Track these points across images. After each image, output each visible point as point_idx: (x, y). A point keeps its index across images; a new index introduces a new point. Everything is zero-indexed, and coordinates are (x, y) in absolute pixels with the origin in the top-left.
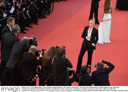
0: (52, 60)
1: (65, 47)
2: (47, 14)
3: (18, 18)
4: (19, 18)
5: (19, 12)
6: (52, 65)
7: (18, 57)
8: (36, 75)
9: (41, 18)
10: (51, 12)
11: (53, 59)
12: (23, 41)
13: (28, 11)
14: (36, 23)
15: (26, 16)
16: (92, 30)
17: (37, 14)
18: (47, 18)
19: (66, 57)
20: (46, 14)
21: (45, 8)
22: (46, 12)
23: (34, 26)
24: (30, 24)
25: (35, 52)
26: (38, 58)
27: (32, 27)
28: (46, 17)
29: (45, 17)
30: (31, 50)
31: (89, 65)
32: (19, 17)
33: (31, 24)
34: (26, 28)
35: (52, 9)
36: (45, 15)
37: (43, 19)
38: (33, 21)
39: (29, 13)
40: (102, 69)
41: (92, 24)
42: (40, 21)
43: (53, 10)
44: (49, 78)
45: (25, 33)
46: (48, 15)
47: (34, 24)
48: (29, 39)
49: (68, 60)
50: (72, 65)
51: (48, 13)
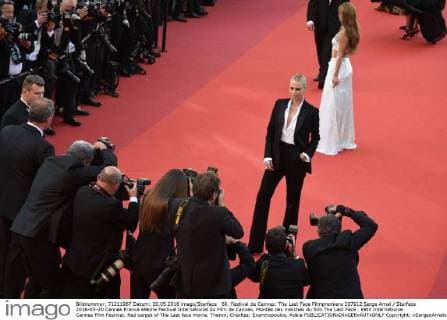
0: (176, 213)
1: (216, 171)
2: (147, 60)
3: (53, 75)
4: (56, 78)
5: (54, 57)
6: (175, 228)
7: (51, 203)
8: (115, 260)
9: (128, 76)
10: (158, 56)
11: (180, 209)
12: (71, 153)
13: (84, 55)
14: (111, 90)
15: (79, 68)
16: (299, 109)
17: (113, 63)
18: (145, 73)
19: (222, 204)
20: (142, 61)
21: (139, 43)
22: (142, 56)
23: (105, 100)
24: (93, 93)
25: (117, 186)
26: (125, 205)
27: (99, 105)
28: (141, 70)
29: (139, 71)
30: (102, 180)
31: (291, 226)
32: (57, 75)
33: (96, 94)
34: (79, 109)
35: (160, 44)
36: (141, 65)
37: (133, 77)
38: (102, 84)
39: (87, 61)
40: (336, 235)
41: (298, 89)
42: (125, 84)
43: (166, 49)
44: (165, 271)
45: (77, 124)
46: (150, 63)
47: (106, 94)
48: (93, 147)
49: (229, 212)
50: (241, 227)
51: (148, 58)
